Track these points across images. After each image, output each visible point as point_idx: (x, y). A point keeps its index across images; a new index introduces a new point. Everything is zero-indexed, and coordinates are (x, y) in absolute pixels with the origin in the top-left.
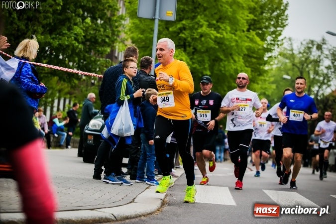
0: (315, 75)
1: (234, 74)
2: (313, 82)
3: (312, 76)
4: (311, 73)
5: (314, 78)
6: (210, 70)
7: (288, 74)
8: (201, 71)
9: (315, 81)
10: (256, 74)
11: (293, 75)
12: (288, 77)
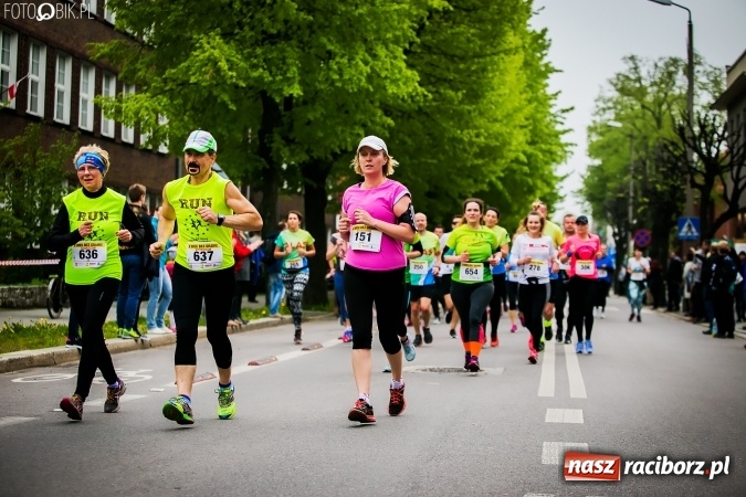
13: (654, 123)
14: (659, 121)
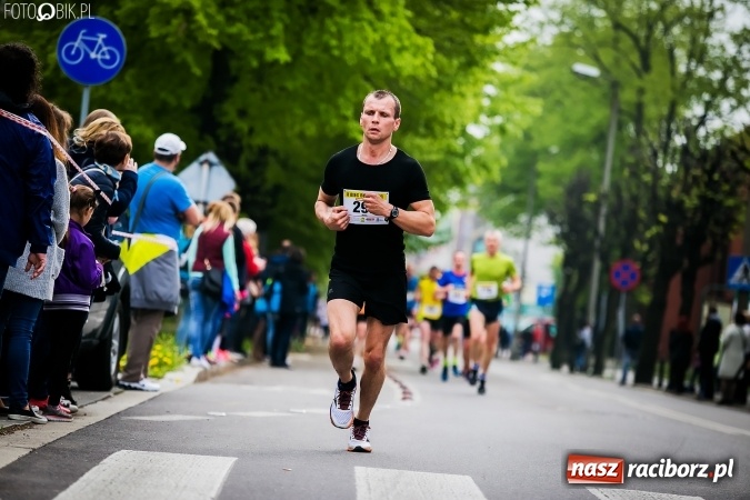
0: (693, 64)
1: (373, 60)
2: (683, 89)
3: (682, 68)
4: (680, 54)
5: (689, 74)
6: (288, 45)
7: (596, 60)
8: (256, 47)
9: (692, 85)
10: (455, 62)
11: (617, 62)
12: (593, 71)
13: (635, 58)
14: (645, 56)
